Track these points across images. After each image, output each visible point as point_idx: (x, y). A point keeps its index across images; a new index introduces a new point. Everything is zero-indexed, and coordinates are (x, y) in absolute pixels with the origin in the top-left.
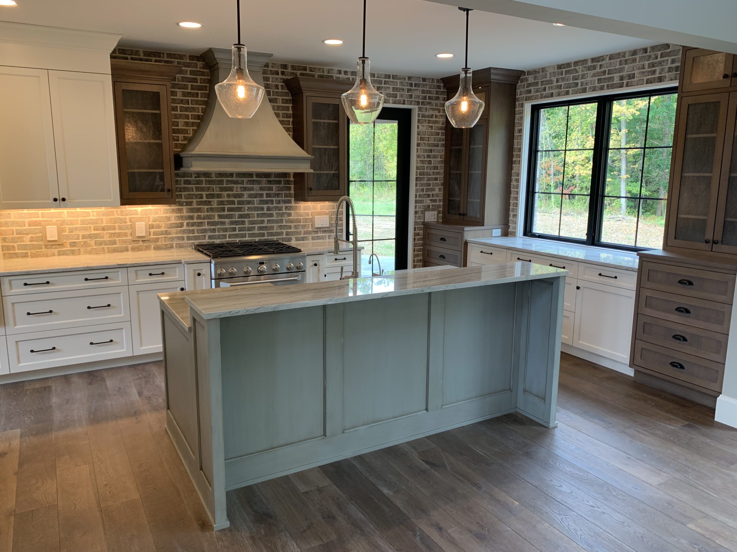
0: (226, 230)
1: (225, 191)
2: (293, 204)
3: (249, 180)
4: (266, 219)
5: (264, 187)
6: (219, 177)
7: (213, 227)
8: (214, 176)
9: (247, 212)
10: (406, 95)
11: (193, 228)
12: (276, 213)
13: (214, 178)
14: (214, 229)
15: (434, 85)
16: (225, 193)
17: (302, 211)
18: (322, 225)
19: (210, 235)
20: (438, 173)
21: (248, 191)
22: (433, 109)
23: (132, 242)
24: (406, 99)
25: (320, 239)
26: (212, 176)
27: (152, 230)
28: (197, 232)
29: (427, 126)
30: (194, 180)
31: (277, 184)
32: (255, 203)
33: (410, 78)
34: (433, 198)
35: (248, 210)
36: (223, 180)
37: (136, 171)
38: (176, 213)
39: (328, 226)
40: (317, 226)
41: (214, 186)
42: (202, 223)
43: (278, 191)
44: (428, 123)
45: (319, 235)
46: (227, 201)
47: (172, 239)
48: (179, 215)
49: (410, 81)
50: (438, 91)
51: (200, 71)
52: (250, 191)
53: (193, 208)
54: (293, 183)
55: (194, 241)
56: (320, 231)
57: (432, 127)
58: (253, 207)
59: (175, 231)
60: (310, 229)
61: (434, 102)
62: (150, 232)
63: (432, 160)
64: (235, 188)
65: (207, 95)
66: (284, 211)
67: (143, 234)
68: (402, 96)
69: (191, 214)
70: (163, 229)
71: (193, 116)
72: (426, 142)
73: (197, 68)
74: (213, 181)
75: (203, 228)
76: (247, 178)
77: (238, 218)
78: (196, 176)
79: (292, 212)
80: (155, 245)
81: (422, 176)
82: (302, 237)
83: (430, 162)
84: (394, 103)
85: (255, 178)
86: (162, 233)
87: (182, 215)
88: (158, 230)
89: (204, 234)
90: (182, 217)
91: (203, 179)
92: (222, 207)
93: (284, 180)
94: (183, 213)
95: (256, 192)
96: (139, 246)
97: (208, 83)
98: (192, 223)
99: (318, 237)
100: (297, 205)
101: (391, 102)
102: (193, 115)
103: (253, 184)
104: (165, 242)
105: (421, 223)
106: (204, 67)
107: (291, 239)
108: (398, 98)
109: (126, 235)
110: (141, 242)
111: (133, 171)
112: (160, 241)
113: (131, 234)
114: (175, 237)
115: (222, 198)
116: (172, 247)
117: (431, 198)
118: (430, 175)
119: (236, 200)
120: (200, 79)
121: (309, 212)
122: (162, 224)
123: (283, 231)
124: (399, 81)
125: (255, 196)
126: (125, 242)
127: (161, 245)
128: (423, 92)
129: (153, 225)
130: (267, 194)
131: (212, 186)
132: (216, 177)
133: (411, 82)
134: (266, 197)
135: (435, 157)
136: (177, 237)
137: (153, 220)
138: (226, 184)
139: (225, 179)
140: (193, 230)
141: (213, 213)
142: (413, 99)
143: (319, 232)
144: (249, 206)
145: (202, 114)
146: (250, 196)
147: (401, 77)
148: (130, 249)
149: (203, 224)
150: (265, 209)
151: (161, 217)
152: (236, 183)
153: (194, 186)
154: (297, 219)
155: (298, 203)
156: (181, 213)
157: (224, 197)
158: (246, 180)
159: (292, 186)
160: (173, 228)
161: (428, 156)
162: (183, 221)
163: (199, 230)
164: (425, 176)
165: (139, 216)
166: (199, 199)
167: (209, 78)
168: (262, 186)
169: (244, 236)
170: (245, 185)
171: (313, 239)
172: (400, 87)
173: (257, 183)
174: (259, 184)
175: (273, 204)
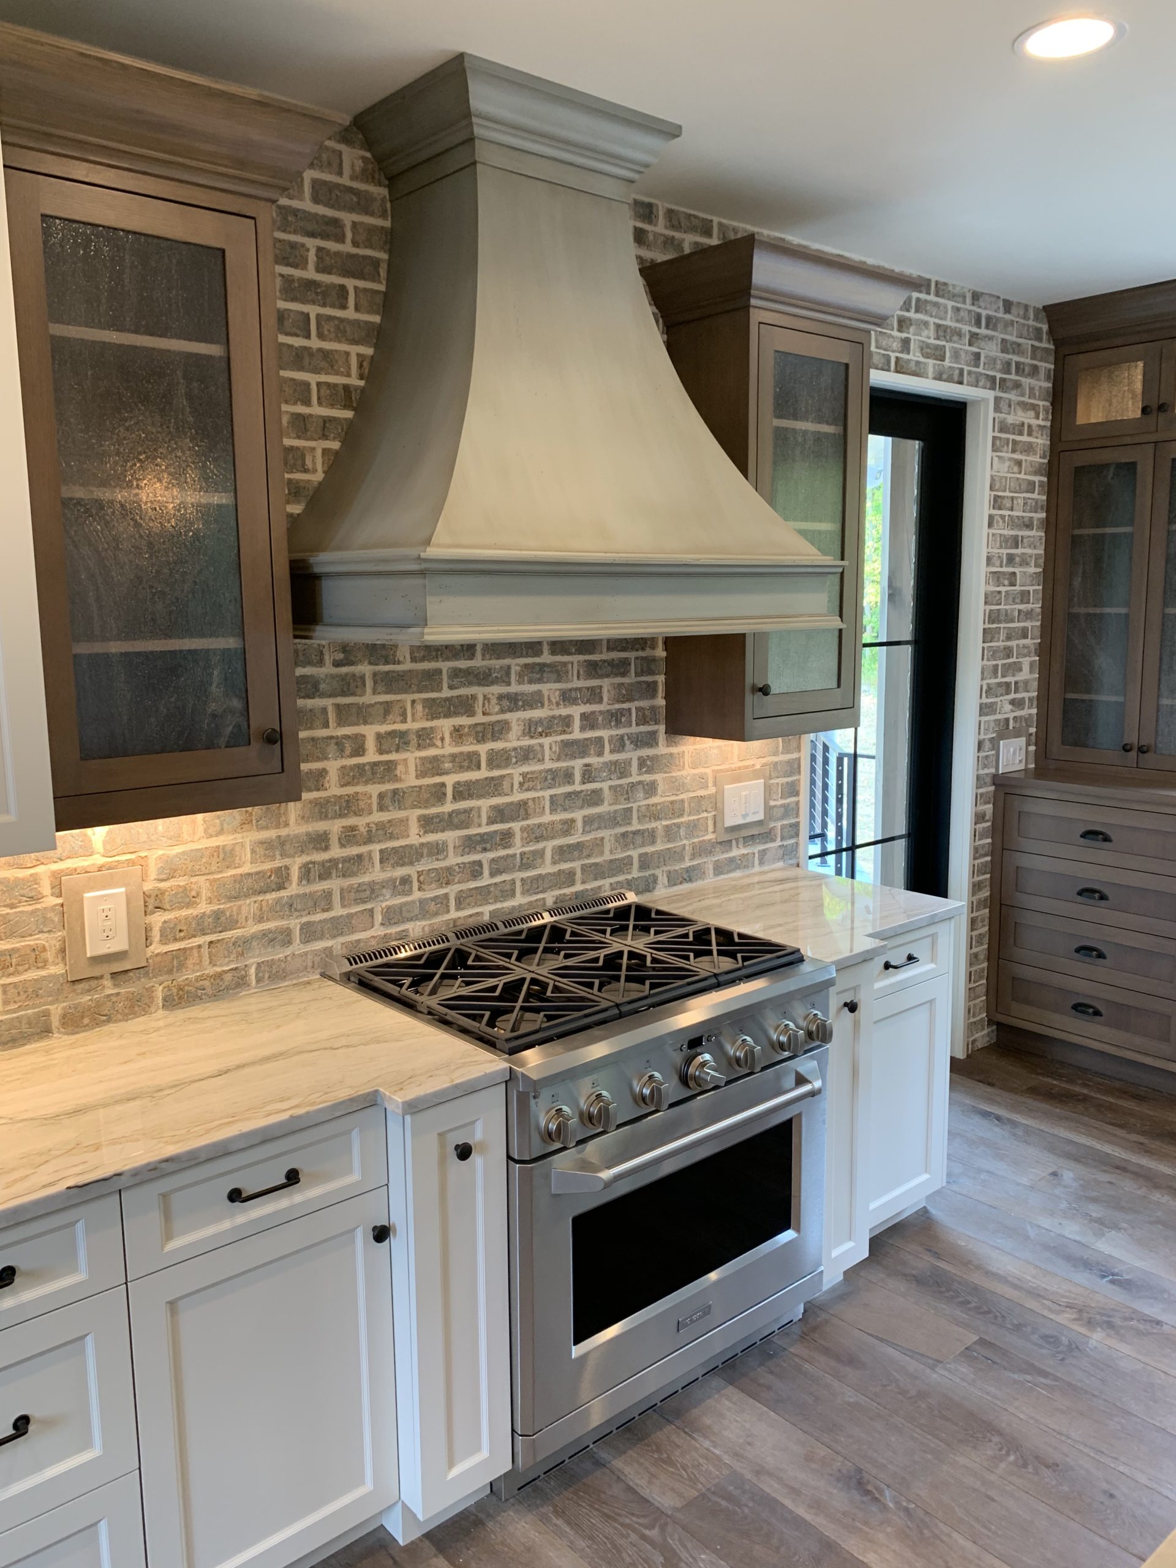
0: (445, 877)
1: (447, 715)
2: (662, 749)
3: (526, 666)
4: (578, 815)
5: (576, 689)
6: (423, 659)
7: (400, 872)
8: (408, 656)
9: (518, 797)
10: (967, 352)
11: (325, 885)
12: (610, 787)
13: (408, 666)
14: (406, 880)
15: (1029, 326)
16: (445, 725)
17: (687, 772)
18: (745, 816)
19: (389, 908)
20: (1029, 615)
21: (524, 708)
22: (1025, 406)
23: (66, 986)
24: (966, 368)
25: (738, 867)
26: (399, 655)
27: (157, 920)
28: (342, 898)
29: (1010, 459)
30: (333, 677)
31: (616, 675)
32: (547, 757)
33: (976, 297)
34: (1018, 696)
35: (521, 784)
36: (439, 672)
37: (115, 647)
38: (260, 828)
39: (760, 816)
40: (729, 822)
41: (408, 698)
42: (360, 857)
43: (619, 701)
44: (1013, 451)
45: (735, 852)
46: (454, 757)
47: (243, 946)
48: (272, 834)
49: (974, 308)
50: (1038, 348)
51: (350, 190)
52: (532, 708)
53: (327, 801)
54: (663, 666)
55: (329, 943)
56: (737, 840)
57: (1019, 463)
58: (540, 772)
59: (254, 908)
60: (711, 836)
61: (1026, 381)
62: (148, 929)
63: (1017, 570)
64: (481, 698)
65: (379, 299)
66: (635, 778)
67: (119, 944)
68: (956, 355)
69: (321, 826)
70: (204, 907)
71: (325, 391)
72: (1006, 513)
73: (340, 173)
74: (401, 676)
75: (366, 878)
76: (521, 656)
77: (491, 821)
78: (341, 656)
79: (658, 777)
80: (169, 988)
81: (994, 626)
82: (688, 870)
83: (1012, 578)
84: (939, 377)
85: (546, 658)
86: (200, 926)
87: (284, 832)
88: (184, 913)
89: (369, 906)
90: (282, 842)
91: (365, 669)
92: (435, 785)
93: (636, 658)
94: (287, 825)
95: (551, 713)
96: (99, 1004)
97: (382, 249)
98: (322, 864)
99: (732, 860)
100: (674, 750)
101: (930, 375)
102: (328, 385)
103: (540, 681)
104: (212, 963)
105: (988, 780)
106: (366, 176)
107: (655, 879)
108: (947, 363)
109: (36, 957)
110: (107, 982)
111: (98, 648)
112: (190, 963)
113: (63, 951)
114: (254, 937)
115: (433, 745)
116: (241, 982)
117: (1012, 696)
118: (1012, 621)
119: (483, 749)
120: (354, 225)
121: (708, 771)
122: (201, 882)
123: (629, 853)
124: (950, 304)
125: (547, 727)
126: (32, 992)
127: (197, 979)
128: (1005, 346)
129: (160, 894)
130: (584, 716)
131: (399, 697)
132: (414, 660)
133: (979, 310)
134: (583, 729)
135: (1024, 562)
136: (264, 934)
137: (161, 870)
138: (451, 687)
139: (445, 666)
140: (328, 895)
141: (402, 814)
142: (981, 370)
143: (734, 842)
144: (526, 769)
145: (362, 383)
146: (531, 729)
147: (957, 291)
148: (55, 1022)
149: (366, 862)
150: (578, 777)
151: (196, 856)
152: (484, 678)
153: (328, 703)
154: (672, 802)
155: (676, 744)
156: (278, 826)
157: (442, 739)
158: (516, 664)
159: (661, 679)
160: (247, 896)
161: (1011, 559)
162: (287, 861)
163: (350, 889)
164: (1002, 625)
165: (98, 860)
166: (351, 756)
167: (387, 224)
168: (570, 686)
169: (508, 892)
170: (514, 688)
171: (719, 869)
172: (953, 324)
173: (554, 676)
174: (558, 681)
175: (600, 754)
